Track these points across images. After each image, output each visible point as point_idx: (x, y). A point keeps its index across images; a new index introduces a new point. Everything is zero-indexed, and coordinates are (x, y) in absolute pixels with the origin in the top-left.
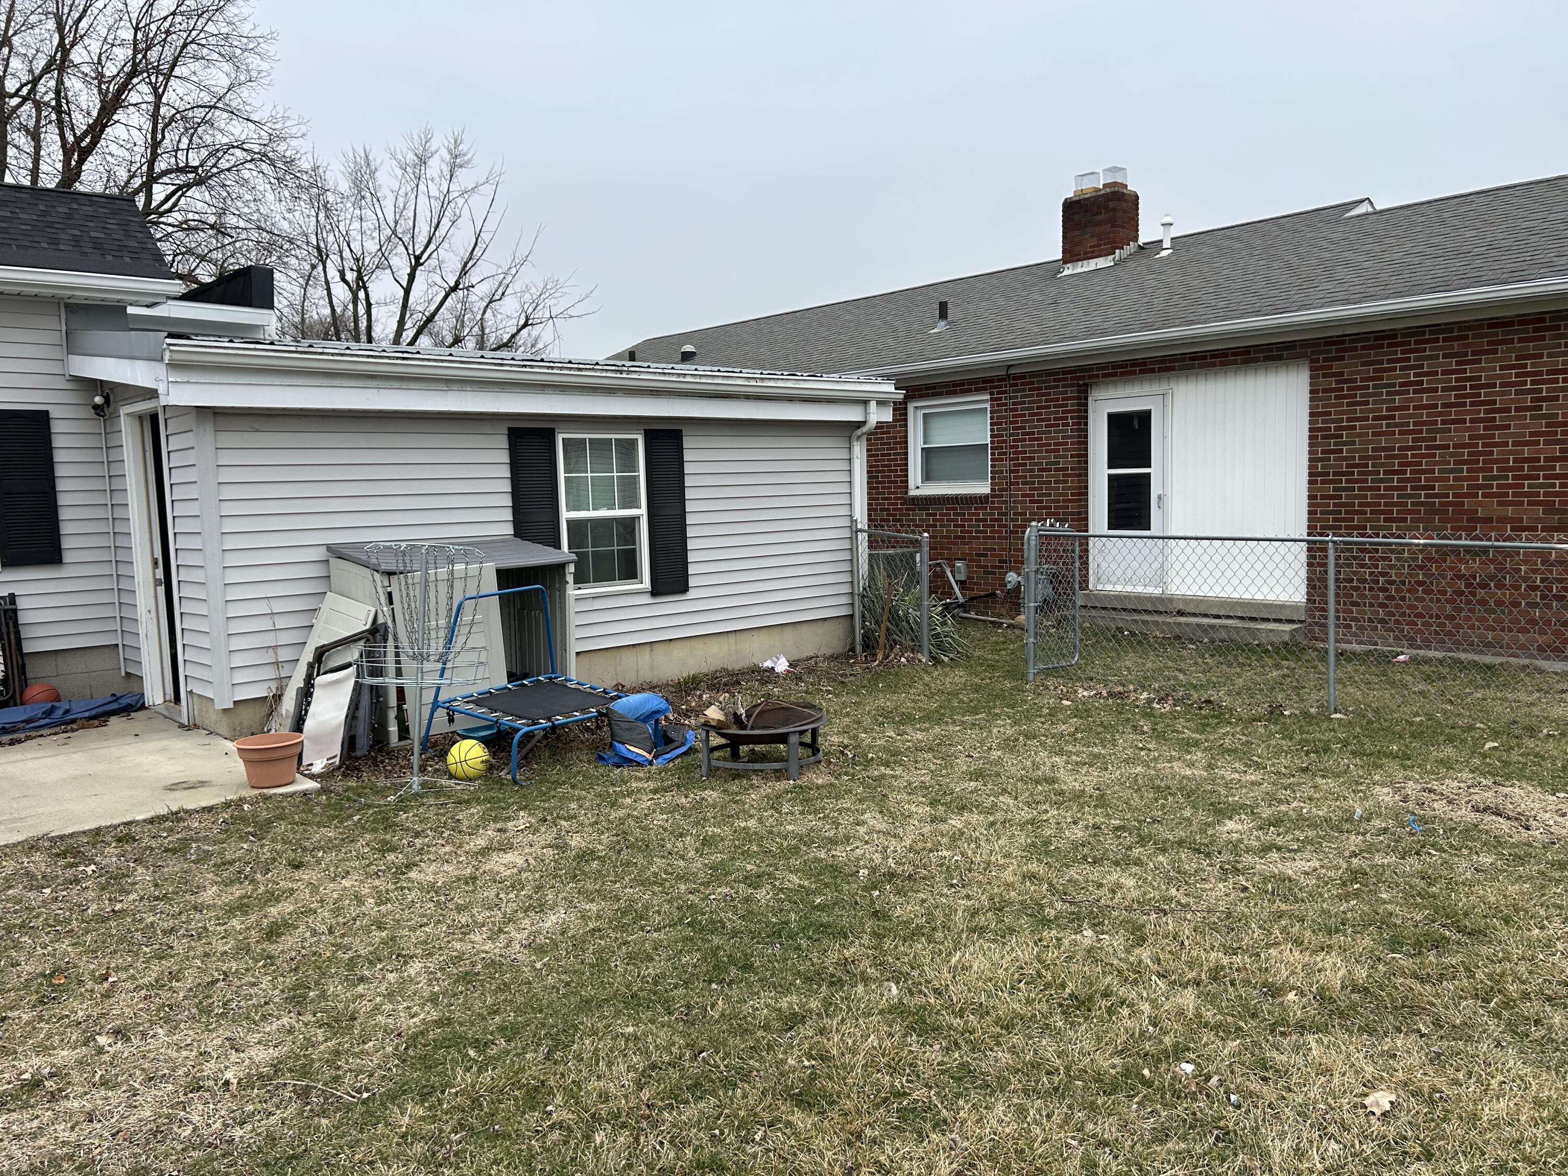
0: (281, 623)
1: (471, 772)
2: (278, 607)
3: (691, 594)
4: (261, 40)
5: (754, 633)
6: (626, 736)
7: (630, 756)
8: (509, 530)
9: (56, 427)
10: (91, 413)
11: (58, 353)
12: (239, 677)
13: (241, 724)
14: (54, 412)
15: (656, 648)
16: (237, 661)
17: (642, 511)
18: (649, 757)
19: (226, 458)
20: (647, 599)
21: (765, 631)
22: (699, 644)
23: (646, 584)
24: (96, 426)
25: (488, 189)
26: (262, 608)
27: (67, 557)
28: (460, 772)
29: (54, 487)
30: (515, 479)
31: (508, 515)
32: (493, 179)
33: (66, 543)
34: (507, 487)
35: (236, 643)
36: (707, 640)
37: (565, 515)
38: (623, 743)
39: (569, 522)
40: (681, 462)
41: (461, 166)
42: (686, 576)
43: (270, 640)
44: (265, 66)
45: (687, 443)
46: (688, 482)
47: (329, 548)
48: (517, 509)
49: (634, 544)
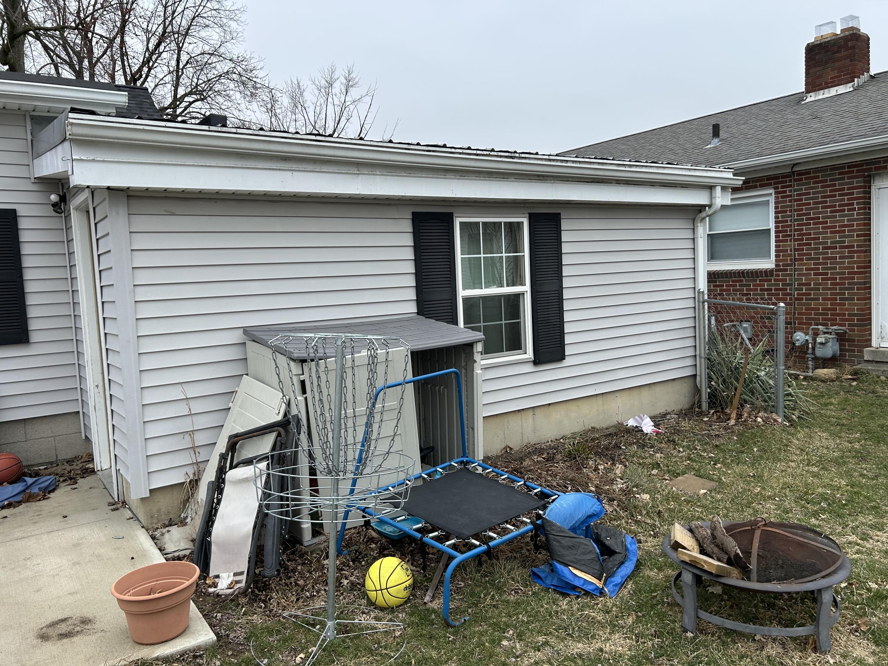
0: (197, 407)
1: (393, 601)
2: (193, 391)
3: (567, 362)
4: (237, 12)
5: (617, 394)
6: (569, 556)
7: (576, 583)
8: (412, 308)
9: (23, 224)
10: (50, 211)
11: (24, 159)
12: (155, 465)
13: (159, 511)
14: (21, 211)
15: (538, 412)
16: (154, 448)
17: (526, 288)
18: (599, 584)
19: (140, 242)
20: (530, 368)
21: (626, 393)
22: (572, 407)
23: (530, 354)
24: (57, 223)
25: (368, 99)
26: (176, 394)
27: (34, 337)
28: (380, 601)
29: (21, 276)
30: (418, 261)
31: (412, 295)
32: (371, 93)
33: (33, 325)
34: (411, 268)
35: (152, 431)
36: (579, 403)
37: (462, 293)
38: (567, 565)
39: (466, 300)
40: (559, 243)
41: (352, 86)
42: (562, 345)
43: (186, 425)
44: (240, 29)
45: (565, 225)
46: (565, 260)
47: (246, 331)
48: (419, 289)
49: (518, 317)
